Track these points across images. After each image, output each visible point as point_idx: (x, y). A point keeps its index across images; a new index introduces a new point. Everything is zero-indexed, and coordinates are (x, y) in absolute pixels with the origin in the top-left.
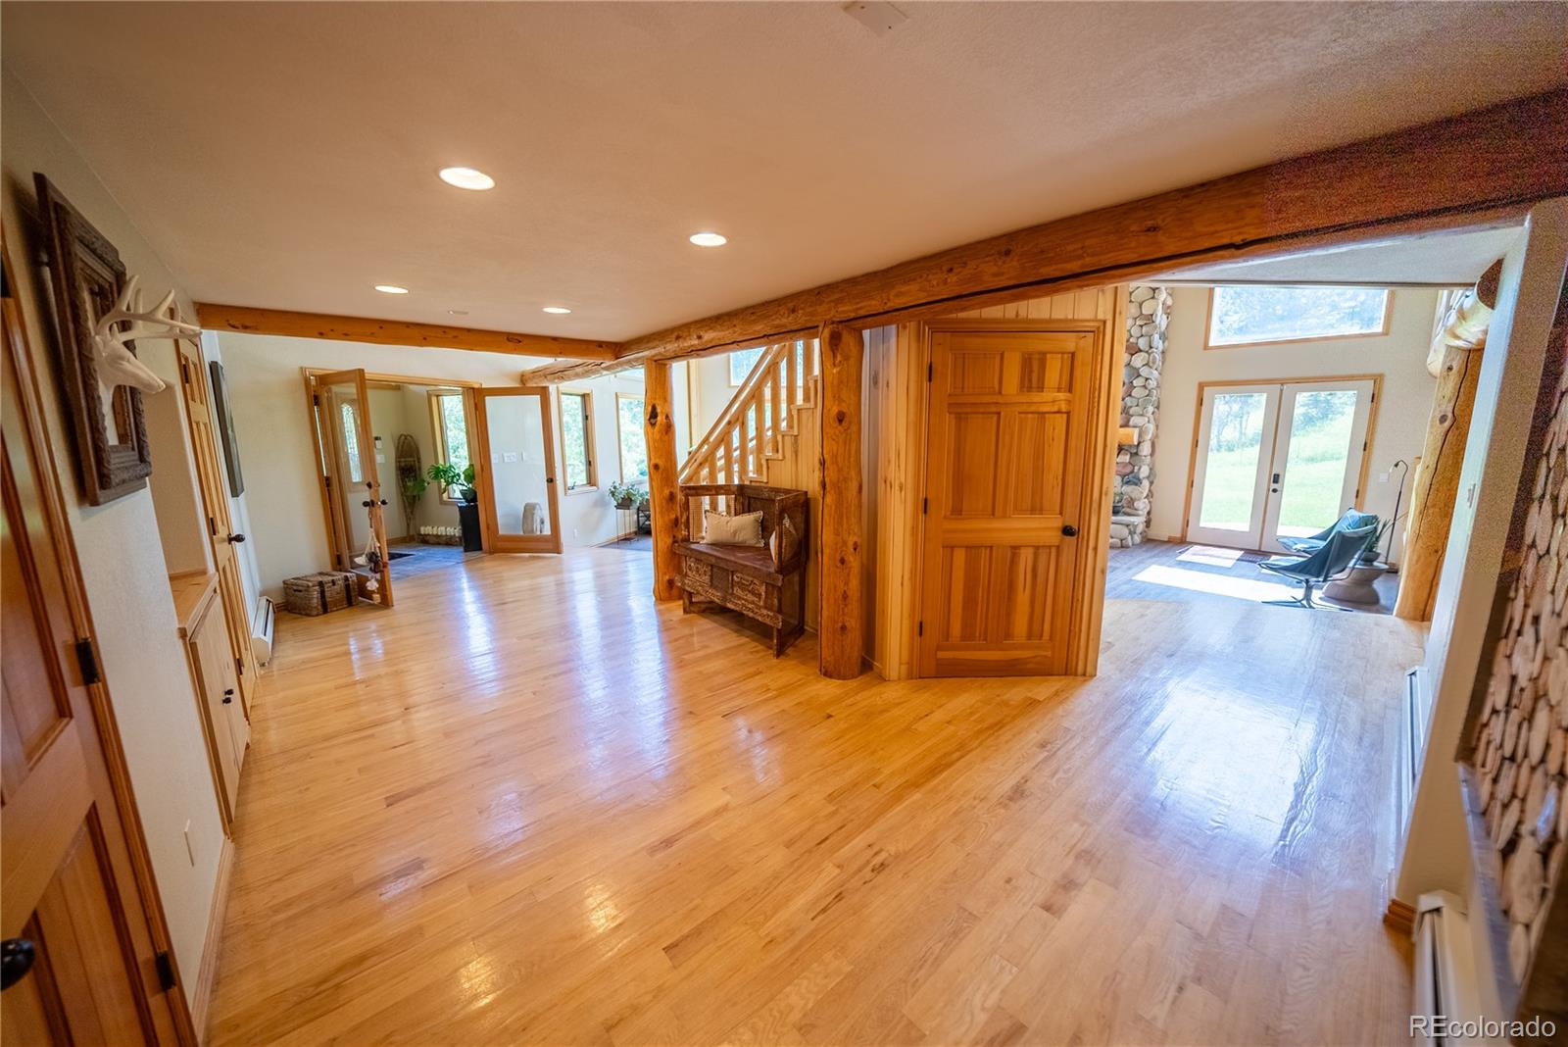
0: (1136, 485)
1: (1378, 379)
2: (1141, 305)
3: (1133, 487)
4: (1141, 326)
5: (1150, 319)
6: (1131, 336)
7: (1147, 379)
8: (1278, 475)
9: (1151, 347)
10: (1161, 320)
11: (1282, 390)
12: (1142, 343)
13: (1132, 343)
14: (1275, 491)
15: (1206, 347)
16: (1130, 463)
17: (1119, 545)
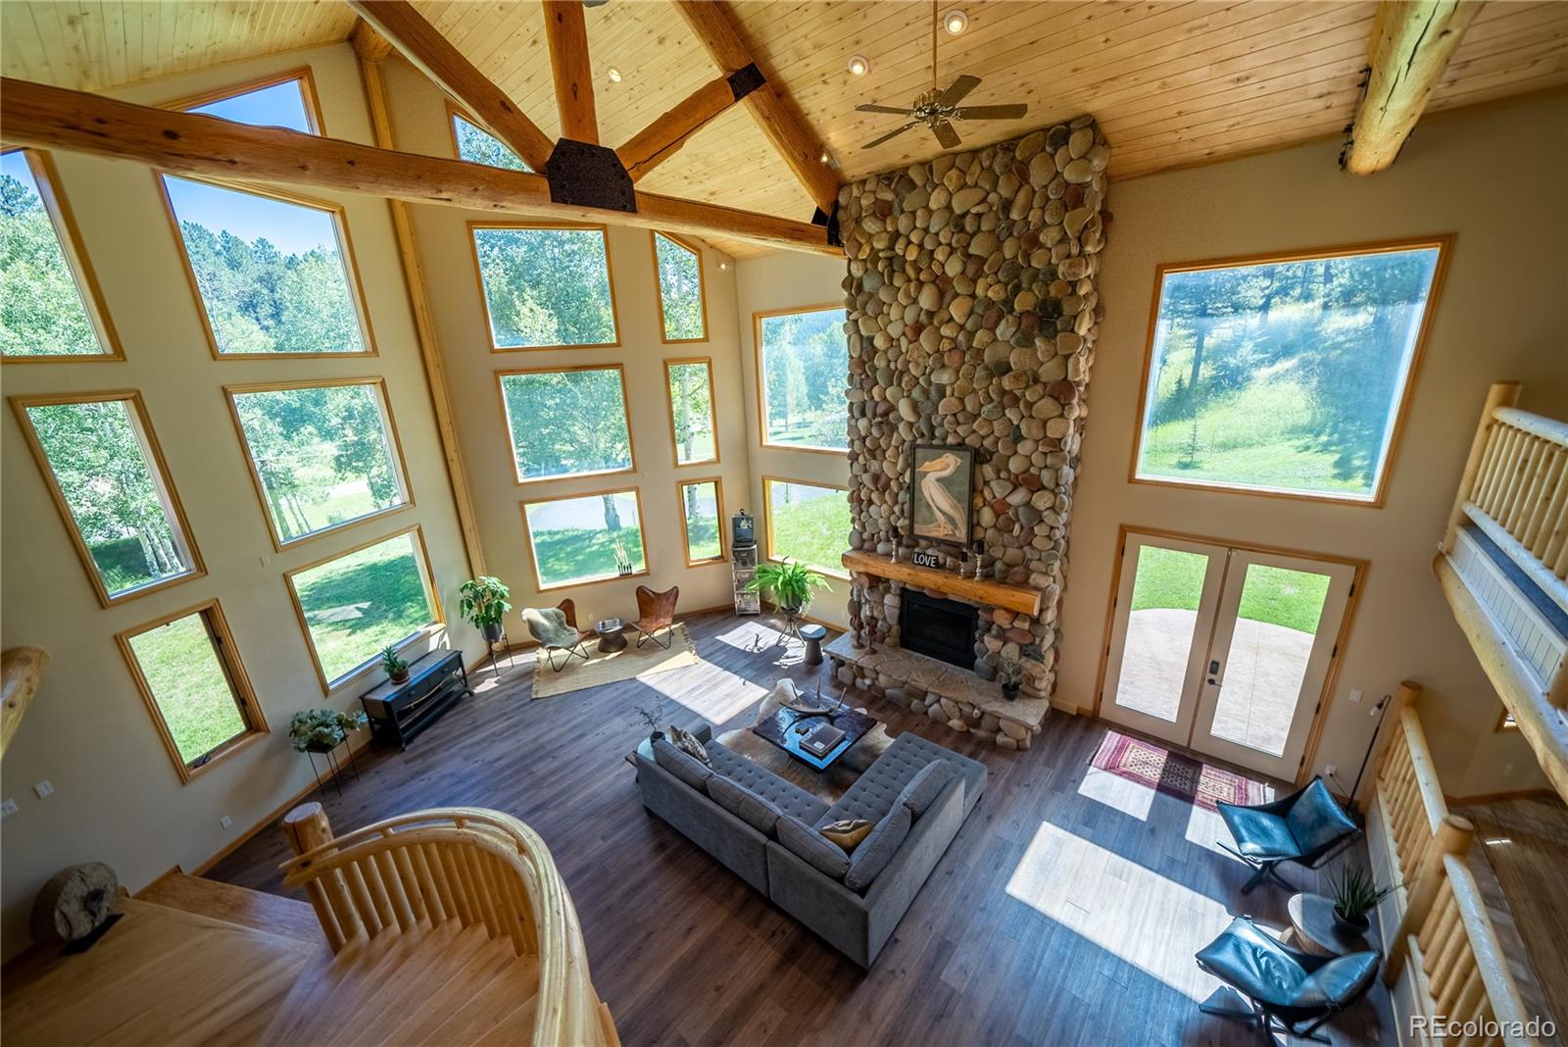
0: (1037, 660)
1: (1362, 567)
2: (1044, 423)
3: (1034, 662)
4: (1045, 454)
5: (1056, 445)
6: (1032, 465)
7: (1052, 528)
8: (1218, 664)
9: (1058, 485)
10: (1073, 444)
11: (1229, 557)
12: (1046, 477)
13: (1032, 475)
14: (1212, 682)
15: (1131, 479)
16: (1029, 631)
17: (1015, 746)
